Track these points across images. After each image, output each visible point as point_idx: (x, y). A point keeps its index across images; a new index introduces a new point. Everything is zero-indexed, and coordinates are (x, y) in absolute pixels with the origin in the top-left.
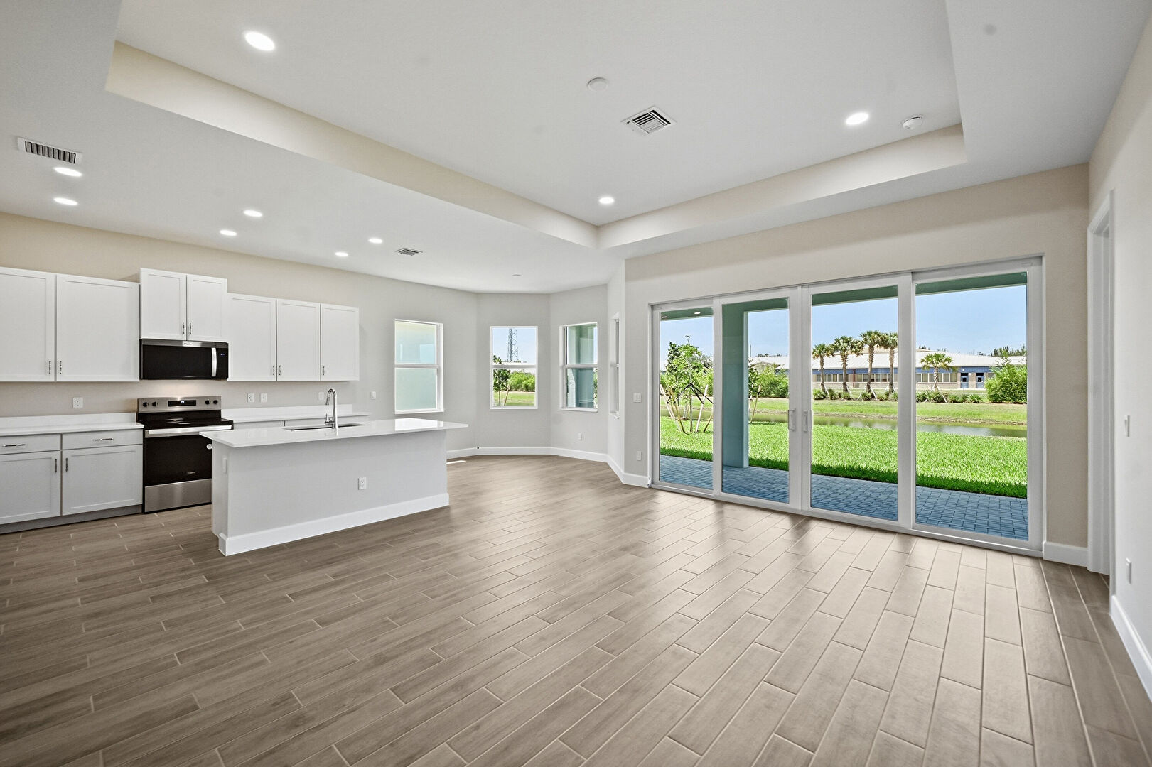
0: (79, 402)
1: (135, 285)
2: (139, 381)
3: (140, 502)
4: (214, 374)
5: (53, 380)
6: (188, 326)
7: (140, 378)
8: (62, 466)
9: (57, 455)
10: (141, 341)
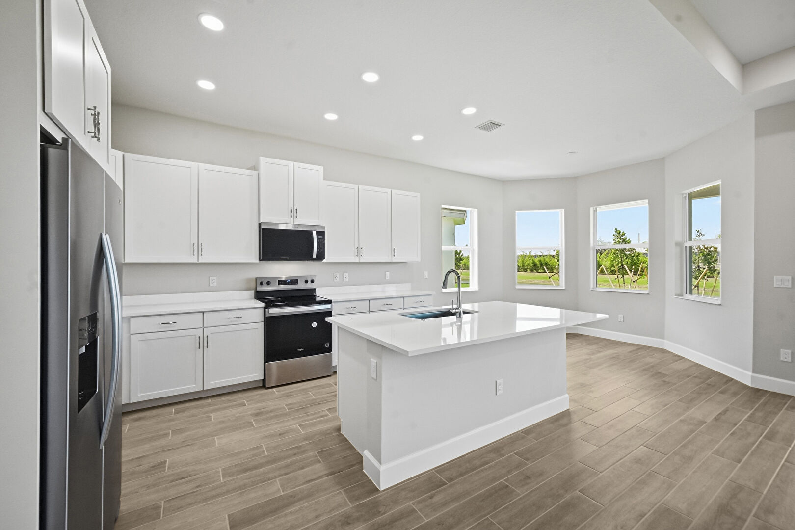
0: (214, 281)
1: (255, 173)
2: (258, 261)
3: (262, 378)
4: (314, 256)
5: (195, 261)
6: (295, 210)
7: (259, 260)
8: (203, 343)
9: (199, 333)
10: (260, 225)
